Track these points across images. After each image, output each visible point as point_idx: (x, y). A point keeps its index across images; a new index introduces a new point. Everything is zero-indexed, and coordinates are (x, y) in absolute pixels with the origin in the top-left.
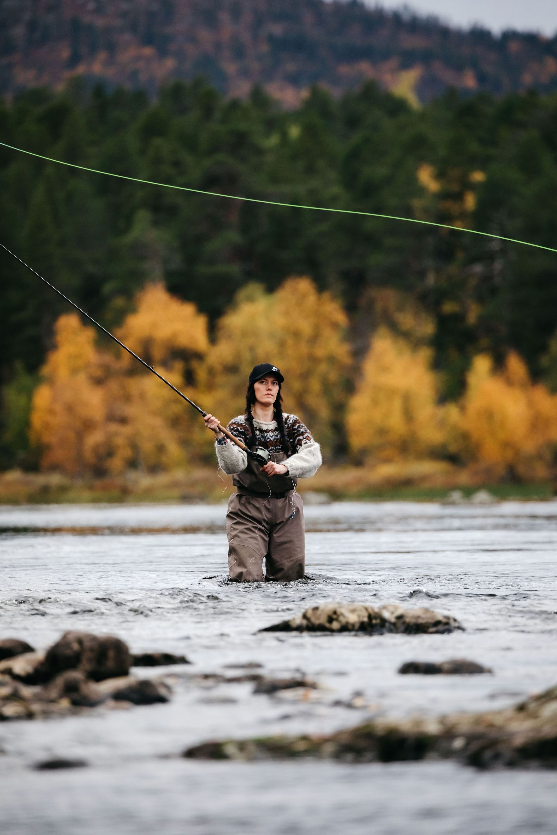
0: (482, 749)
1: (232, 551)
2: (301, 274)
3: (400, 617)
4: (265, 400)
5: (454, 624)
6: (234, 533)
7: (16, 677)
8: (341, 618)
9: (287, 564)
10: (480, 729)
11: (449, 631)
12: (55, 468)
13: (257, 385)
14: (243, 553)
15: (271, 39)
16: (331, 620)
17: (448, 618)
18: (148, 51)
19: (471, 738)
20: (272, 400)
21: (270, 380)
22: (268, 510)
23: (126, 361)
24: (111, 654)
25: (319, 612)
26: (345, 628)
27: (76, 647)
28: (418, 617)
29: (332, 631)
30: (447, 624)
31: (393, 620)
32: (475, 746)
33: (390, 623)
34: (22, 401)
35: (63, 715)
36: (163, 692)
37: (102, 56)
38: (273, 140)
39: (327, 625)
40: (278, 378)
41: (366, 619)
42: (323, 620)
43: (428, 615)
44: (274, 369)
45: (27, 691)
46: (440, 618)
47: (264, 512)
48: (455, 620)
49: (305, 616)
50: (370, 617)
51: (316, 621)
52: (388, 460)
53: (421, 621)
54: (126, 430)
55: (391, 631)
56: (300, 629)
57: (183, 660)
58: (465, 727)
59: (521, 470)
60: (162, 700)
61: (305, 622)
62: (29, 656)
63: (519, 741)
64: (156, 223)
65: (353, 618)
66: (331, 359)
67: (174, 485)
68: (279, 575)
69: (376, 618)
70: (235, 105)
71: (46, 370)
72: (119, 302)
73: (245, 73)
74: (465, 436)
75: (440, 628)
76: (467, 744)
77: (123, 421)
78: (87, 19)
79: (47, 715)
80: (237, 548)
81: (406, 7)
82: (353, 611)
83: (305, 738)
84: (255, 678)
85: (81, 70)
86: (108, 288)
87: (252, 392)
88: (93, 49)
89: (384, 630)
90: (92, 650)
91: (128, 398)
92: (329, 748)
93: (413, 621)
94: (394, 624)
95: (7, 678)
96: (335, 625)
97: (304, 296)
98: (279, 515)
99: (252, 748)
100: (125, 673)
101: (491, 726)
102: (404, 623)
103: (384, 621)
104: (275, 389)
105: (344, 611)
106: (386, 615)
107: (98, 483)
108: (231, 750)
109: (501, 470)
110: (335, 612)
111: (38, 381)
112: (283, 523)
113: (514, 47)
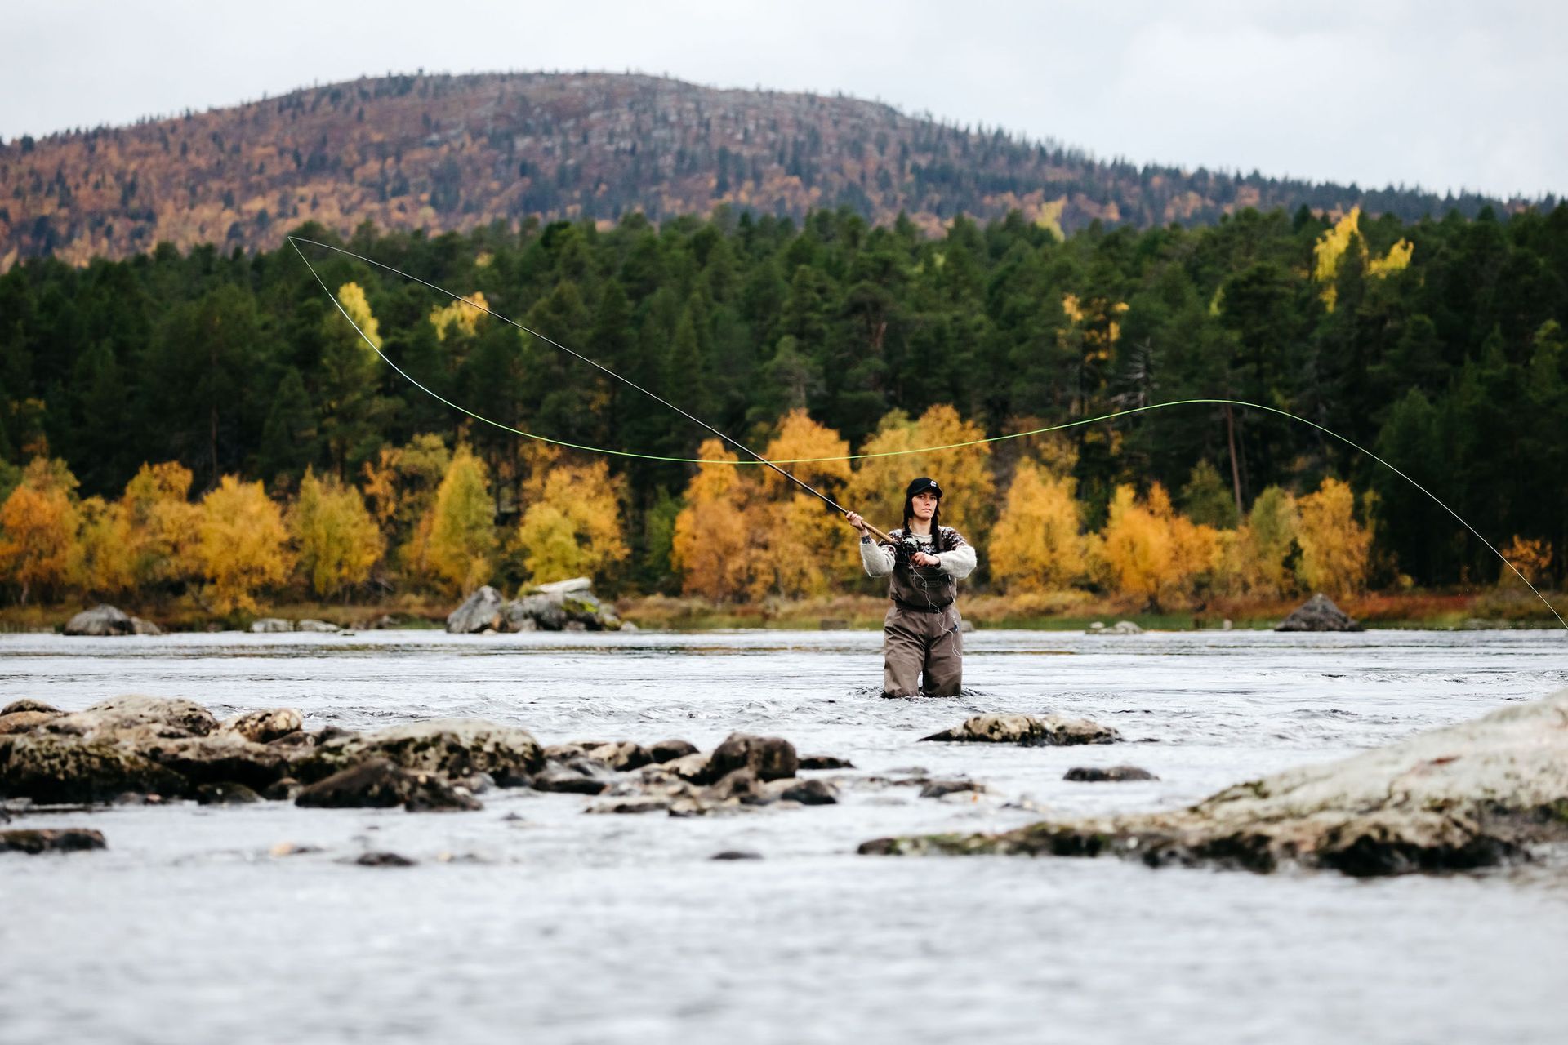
0: (1155, 849)
1: (887, 666)
2: (944, 402)
3: (1061, 729)
4: (923, 514)
5: (1115, 736)
6: (890, 648)
7: (683, 777)
8: (1002, 729)
9: (942, 679)
10: (1154, 829)
11: (1109, 742)
12: (695, 592)
13: (915, 500)
14: (897, 669)
15: (916, 169)
16: (992, 730)
17: (1109, 730)
18: (795, 180)
19: (1144, 838)
20: (930, 515)
21: (928, 495)
22: (924, 623)
23: (768, 487)
24: (778, 755)
25: (980, 722)
26: (1006, 739)
27: (743, 748)
28: (1080, 728)
29: (993, 741)
30: (1108, 735)
31: (1054, 731)
32: (1147, 847)
33: (1051, 734)
34: (665, 525)
35: (733, 812)
36: (831, 792)
37: (749, 184)
38: (919, 269)
39: (989, 735)
40: (937, 493)
41: (1027, 730)
42: (984, 730)
43: (1090, 727)
44: (933, 484)
45: (695, 790)
46: (1102, 729)
47: (921, 626)
48: (1116, 732)
49: (966, 726)
50: (1031, 727)
51: (977, 732)
52: (1030, 590)
53: (1082, 732)
54: (769, 555)
55: (1053, 743)
56: (960, 738)
57: (848, 765)
58: (1138, 828)
59: (1162, 601)
60: (830, 801)
61: (966, 732)
62: (694, 756)
63: (1193, 841)
64: (800, 349)
65: (1014, 729)
66: (973, 487)
67: (816, 610)
68: (937, 690)
69: (1037, 729)
70: (880, 232)
71: (688, 495)
72: (763, 427)
73: (890, 203)
74: (1107, 565)
75: (1101, 739)
76: (1140, 844)
77: (765, 547)
78: (734, 149)
79: (716, 811)
80: (893, 664)
81: (1051, 141)
82: (1015, 721)
83: (979, 836)
84: (922, 781)
85: (728, 198)
86: (750, 413)
87: (909, 506)
88: (740, 178)
89: (1046, 742)
90: (758, 751)
91: (770, 524)
92: (1003, 846)
93: (1074, 732)
94: (1055, 735)
95: (674, 778)
96: (997, 735)
97: (949, 423)
98: (937, 630)
99: (924, 844)
100: (791, 775)
101: (1164, 825)
102: (1065, 734)
103: (1045, 732)
104: (933, 504)
105: (1005, 721)
106: (1048, 726)
107: (739, 608)
108: (904, 846)
109: (1143, 600)
110: (996, 723)
111: (681, 506)
112: (941, 639)
113: (1157, 181)
